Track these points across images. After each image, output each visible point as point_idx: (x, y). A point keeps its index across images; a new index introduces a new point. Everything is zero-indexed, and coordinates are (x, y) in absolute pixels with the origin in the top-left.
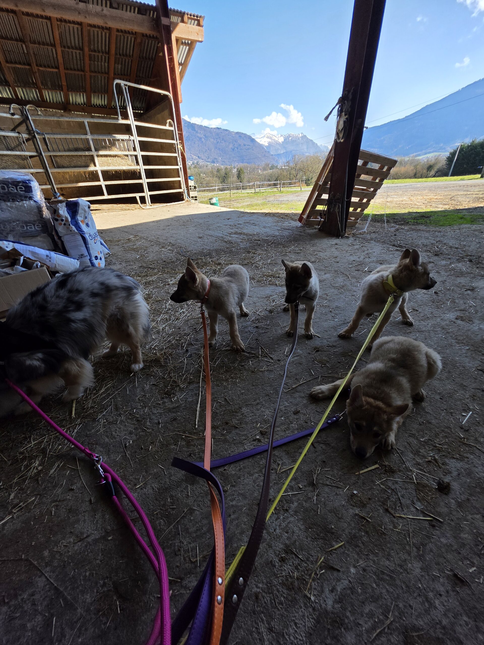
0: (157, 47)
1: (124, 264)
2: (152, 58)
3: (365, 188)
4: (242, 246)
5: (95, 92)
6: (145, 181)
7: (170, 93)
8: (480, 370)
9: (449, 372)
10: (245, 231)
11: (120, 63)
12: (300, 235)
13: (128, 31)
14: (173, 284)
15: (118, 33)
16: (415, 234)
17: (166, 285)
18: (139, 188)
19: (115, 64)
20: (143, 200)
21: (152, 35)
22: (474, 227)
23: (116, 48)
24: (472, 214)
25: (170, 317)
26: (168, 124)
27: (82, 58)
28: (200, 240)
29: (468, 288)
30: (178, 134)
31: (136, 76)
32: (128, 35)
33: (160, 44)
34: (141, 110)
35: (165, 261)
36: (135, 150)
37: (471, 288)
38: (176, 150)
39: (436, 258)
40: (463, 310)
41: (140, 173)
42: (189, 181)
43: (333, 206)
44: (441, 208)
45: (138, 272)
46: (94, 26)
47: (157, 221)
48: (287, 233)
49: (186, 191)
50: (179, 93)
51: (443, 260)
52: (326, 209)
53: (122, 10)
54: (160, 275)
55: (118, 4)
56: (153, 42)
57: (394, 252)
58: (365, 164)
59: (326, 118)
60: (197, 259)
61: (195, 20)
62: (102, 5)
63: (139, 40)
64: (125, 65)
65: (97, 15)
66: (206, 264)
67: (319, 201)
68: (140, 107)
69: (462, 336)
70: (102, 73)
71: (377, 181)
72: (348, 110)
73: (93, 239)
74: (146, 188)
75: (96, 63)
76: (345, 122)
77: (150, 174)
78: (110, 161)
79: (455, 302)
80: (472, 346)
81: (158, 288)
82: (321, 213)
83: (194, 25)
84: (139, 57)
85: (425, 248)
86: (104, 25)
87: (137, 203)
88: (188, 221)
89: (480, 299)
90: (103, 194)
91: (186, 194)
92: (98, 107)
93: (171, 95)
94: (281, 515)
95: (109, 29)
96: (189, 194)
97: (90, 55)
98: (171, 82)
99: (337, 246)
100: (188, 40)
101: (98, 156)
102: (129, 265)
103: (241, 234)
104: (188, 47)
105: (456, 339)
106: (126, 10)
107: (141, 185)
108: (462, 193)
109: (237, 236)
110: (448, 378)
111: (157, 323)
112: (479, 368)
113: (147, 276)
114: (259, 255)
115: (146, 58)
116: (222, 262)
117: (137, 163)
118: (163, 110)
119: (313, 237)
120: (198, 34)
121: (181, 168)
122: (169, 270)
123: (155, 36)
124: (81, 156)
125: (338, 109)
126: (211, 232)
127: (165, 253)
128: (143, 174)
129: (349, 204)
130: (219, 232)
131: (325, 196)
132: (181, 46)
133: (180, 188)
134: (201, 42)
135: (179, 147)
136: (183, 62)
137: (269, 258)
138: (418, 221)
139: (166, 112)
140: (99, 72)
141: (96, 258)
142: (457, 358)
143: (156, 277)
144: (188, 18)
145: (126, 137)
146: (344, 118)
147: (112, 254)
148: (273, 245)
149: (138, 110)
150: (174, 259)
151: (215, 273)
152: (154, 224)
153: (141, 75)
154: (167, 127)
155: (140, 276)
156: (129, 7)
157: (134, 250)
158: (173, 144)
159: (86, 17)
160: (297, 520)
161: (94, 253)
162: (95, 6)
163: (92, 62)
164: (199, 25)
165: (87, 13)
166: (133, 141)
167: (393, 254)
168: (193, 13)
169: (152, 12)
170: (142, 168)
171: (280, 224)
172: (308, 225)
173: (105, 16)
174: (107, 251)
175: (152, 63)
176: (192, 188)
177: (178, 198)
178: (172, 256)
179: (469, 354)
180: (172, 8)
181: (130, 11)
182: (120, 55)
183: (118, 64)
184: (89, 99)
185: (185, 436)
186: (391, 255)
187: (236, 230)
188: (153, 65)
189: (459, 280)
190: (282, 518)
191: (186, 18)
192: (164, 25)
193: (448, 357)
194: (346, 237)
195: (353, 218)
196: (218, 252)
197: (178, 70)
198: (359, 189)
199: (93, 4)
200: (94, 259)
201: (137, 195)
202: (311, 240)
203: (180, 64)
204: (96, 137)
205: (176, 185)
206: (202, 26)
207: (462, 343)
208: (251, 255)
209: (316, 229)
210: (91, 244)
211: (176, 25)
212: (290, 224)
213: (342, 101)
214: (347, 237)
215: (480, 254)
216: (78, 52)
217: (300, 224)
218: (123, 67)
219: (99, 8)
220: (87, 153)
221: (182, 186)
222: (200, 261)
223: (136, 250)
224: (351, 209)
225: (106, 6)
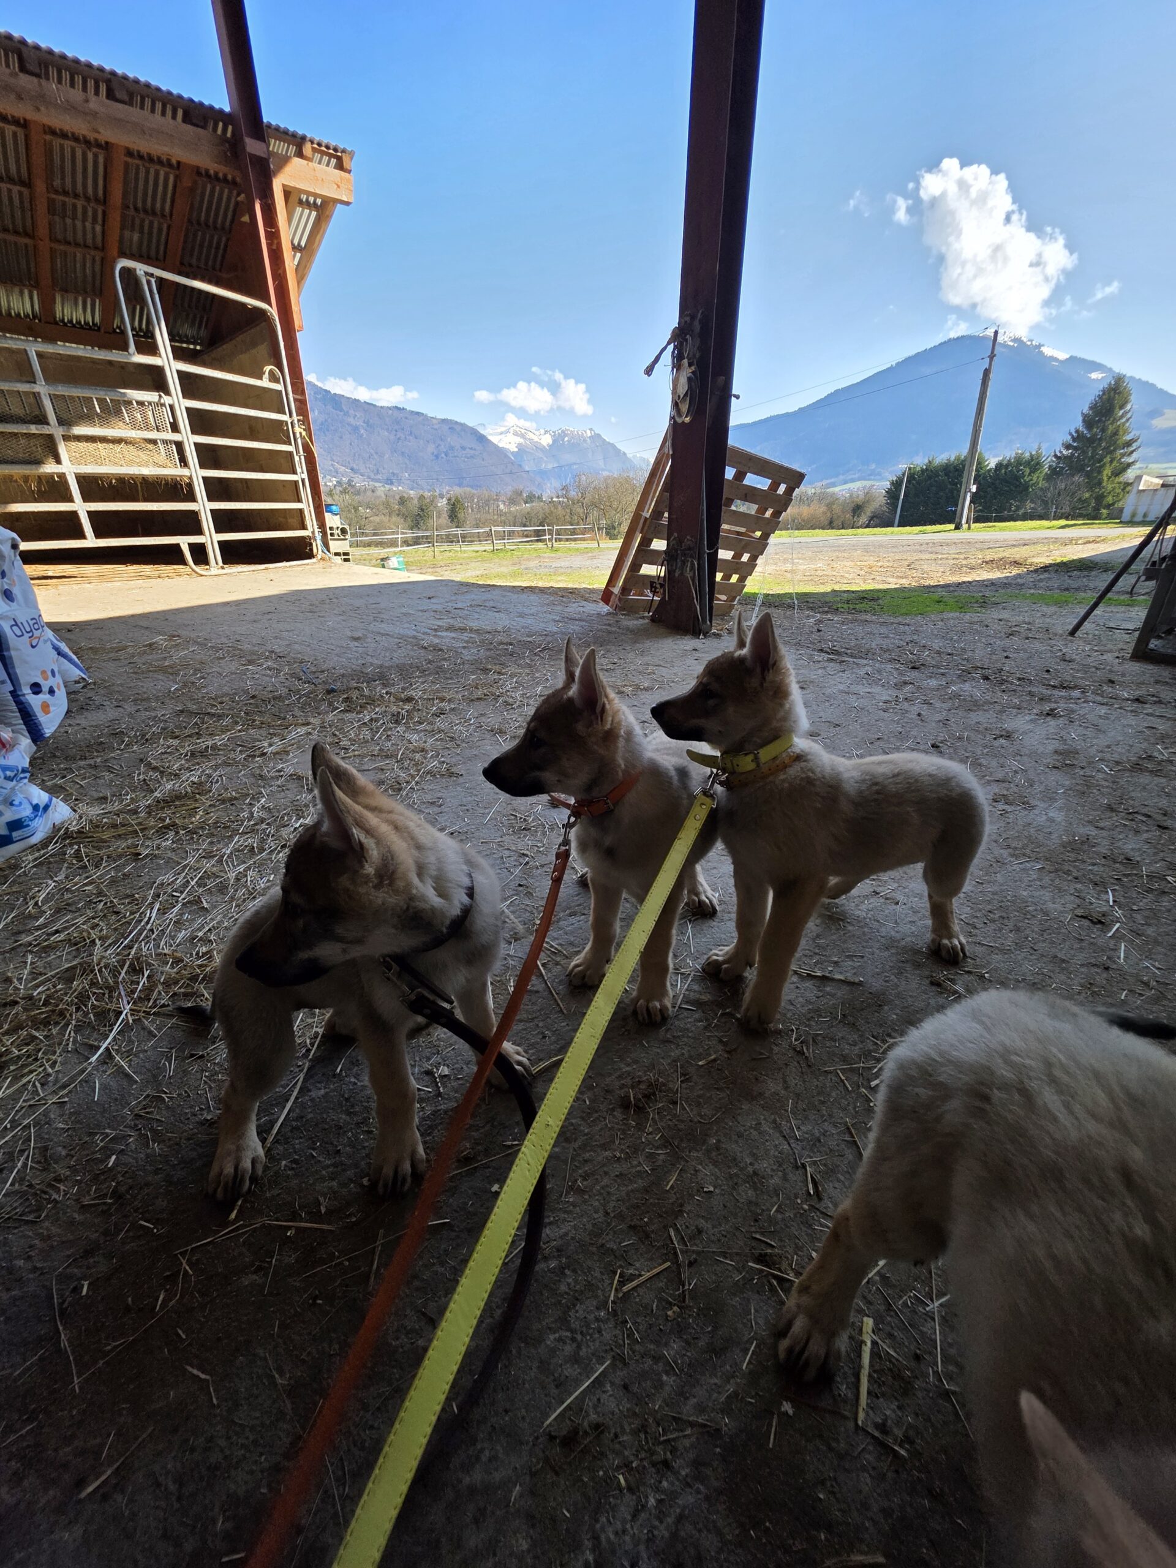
0: (237, 203)
1: (129, 707)
2: (223, 228)
3: (743, 530)
4: (467, 655)
5: (65, 290)
6: (204, 506)
7: (270, 304)
8: (1082, 917)
9: (1017, 929)
10: (474, 624)
11: (137, 227)
12: (610, 632)
13: (159, 158)
14: (277, 753)
15: (129, 160)
16: (859, 630)
17: (254, 756)
18: (189, 523)
19: (122, 228)
20: (200, 554)
21: (221, 175)
22: (967, 617)
23: (125, 194)
24: (956, 594)
25: (263, 841)
26: (266, 376)
27: (27, 205)
28: (356, 644)
29: (998, 733)
30: (295, 400)
31: (182, 264)
32: (158, 167)
33: (243, 195)
34: (195, 343)
35: (253, 697)
36: (175, 428)
37: (1004, 733)
38: (288, 437)
39: (915, 674)
40: (1004, 782)
41: (190, 486)
42: (327, 515)
43: (679, 564)
44: (893, 583)
45: (171, 726)
46: (64, 135)
47: (238, 603)
48: (577, 628)
49: (319, 536)
50: (295, 308)
51: (931, 677)
52: (662, 574)
53: (142, 108)
54: (240, 731)
55: (131, 95)
56: (226, 191)
57: (826, 664)
58: (740, 476)
59: (649, 371)
60: (349, 689)
61: (331, 156)
62: (85, 89)
63: (187, 182)
64: (150, 233)
65: (70, 108)
66: (371, 701)
67: (645, 555)
68: (193, 337)
69: (1018, 838)
70: (86, 246)
71: (768, 514)
72: (694, 355)
73: (27, 635)
74: (207, 523)
75: (68, 221)
76: (689, 379)
77: (217, 490)
78: (103, 453)
79: (980, 765)
80: (1047, 859)
81: (229, 765)
82: (652, 583)
83: (328, 165)
84: (190, 221)
85: (886, 655)
86: (91, 136)
87: (183, 562)
88: (323, 602)
89: (1029, 756)
90: (81, 535)
91: (319, 542)
92: (74, 326)
93: (273, 311)
94: (649, 1491)
95: (107, 147)
96: (326, 545)
97: (51, 203)
98: (274, 282)
99: (697, 655)
100: (316, 195)
101: (67, 438)
102: (146, 710)
103: (463, 630)
104: (314, 214)
105: (1008, 847)
106: (153, 111)
107: (194, 516)
108: (927, 556)
109: (453, 635)
110: (1019, 946)
111: (220, 861)
112: (1079, 912)
113: (199, 735)
114: (512, 676)
115: (207, 226)
116: (416, 694)
117: (183, 461)
118: (254, 344)
119: (638, 635)
120: (338, 186)
121: (303, 480)
122: (267, 718)
123: (230, 177)
124: (15, 435)
125: (673, 352)
126: (384, 627)
127: (257, 676)
128: (200, 490)
129: (714, 563)
130: (406, 626)
131: (659, 545)
132: (299, 210)
133: (303, 527)
134: (348, 204)
135: (297, 430)
136: (303, 244)
137: (538, 683)
138: (857, 607)
139: (263, 350)
140: (77, 245)
141: (36, 688)
142: (1025, 893)
143: (226, 736)
144: (314, 150)
145: (151, 396)
146: (687, 372)
147: (95, 684)
148: (546, 654)
149: (188, 343)
150: (283, 691)
151: (397, 722)
152: (228, 609)
153: (194, 261)
154: (265, 383)
155: (176, 737)
156: (159, 106)
157: (163, 670)
158: (281, 423)
159: (38, 109)
160: (707, 1498)
161: (26, 676)
162: (66, 87)
163: (57, 218)
164: (340, 166)
165: (41, 100)
166: (172, 407)
167: (824, 668)
168: (325, 141)
169: (221, 124)
170: (197, 474)
171: (559, 608)
172: (624, 609)
173: (95, 114)
174: (76, 673)
175: (224, 239)
176: (335, 532)
177: (299, 550)
178: (278, 683)
179: (1047, 880)
180: (274, 123)
181: (163, 114)
182: (136, 209)
183: (132, 230)
184: (47, 304)
185: (297, 1228)
186: (820, 671)
187: (451, 621)
188: (226, 246)
189: (975, 717)
190: (652, 1501)
191: (307, 149)
192: (252, 156)
193: (1002, 891)
194: (714, 634)
195: (724, 597)
196: (405, 671)
197: (291, 261)
198: (729, 531)
199: (60, 81)
200: (26, 690)
201: (184, 542)
202: (635, 642)
203: (296, 248)
204: (62, 390)
205: (293, 521)
206: (349, 172)
207: (1024, 855)
208: (492, 676)
209: (643, 618)
210: (17, 649)
211: (286, 160)
212: (582, 609)
213: (679, 336)
214: (718, 636)
215: (998, 665)
216: (16, 189)
217: (605, 609)
218: (146, 236)
219: (76, 95)
220: (33, 429)
221: (308, 522)
222: (354, 695)
223: (170, 672)
224: (719, 576)
225: (97, 93)
